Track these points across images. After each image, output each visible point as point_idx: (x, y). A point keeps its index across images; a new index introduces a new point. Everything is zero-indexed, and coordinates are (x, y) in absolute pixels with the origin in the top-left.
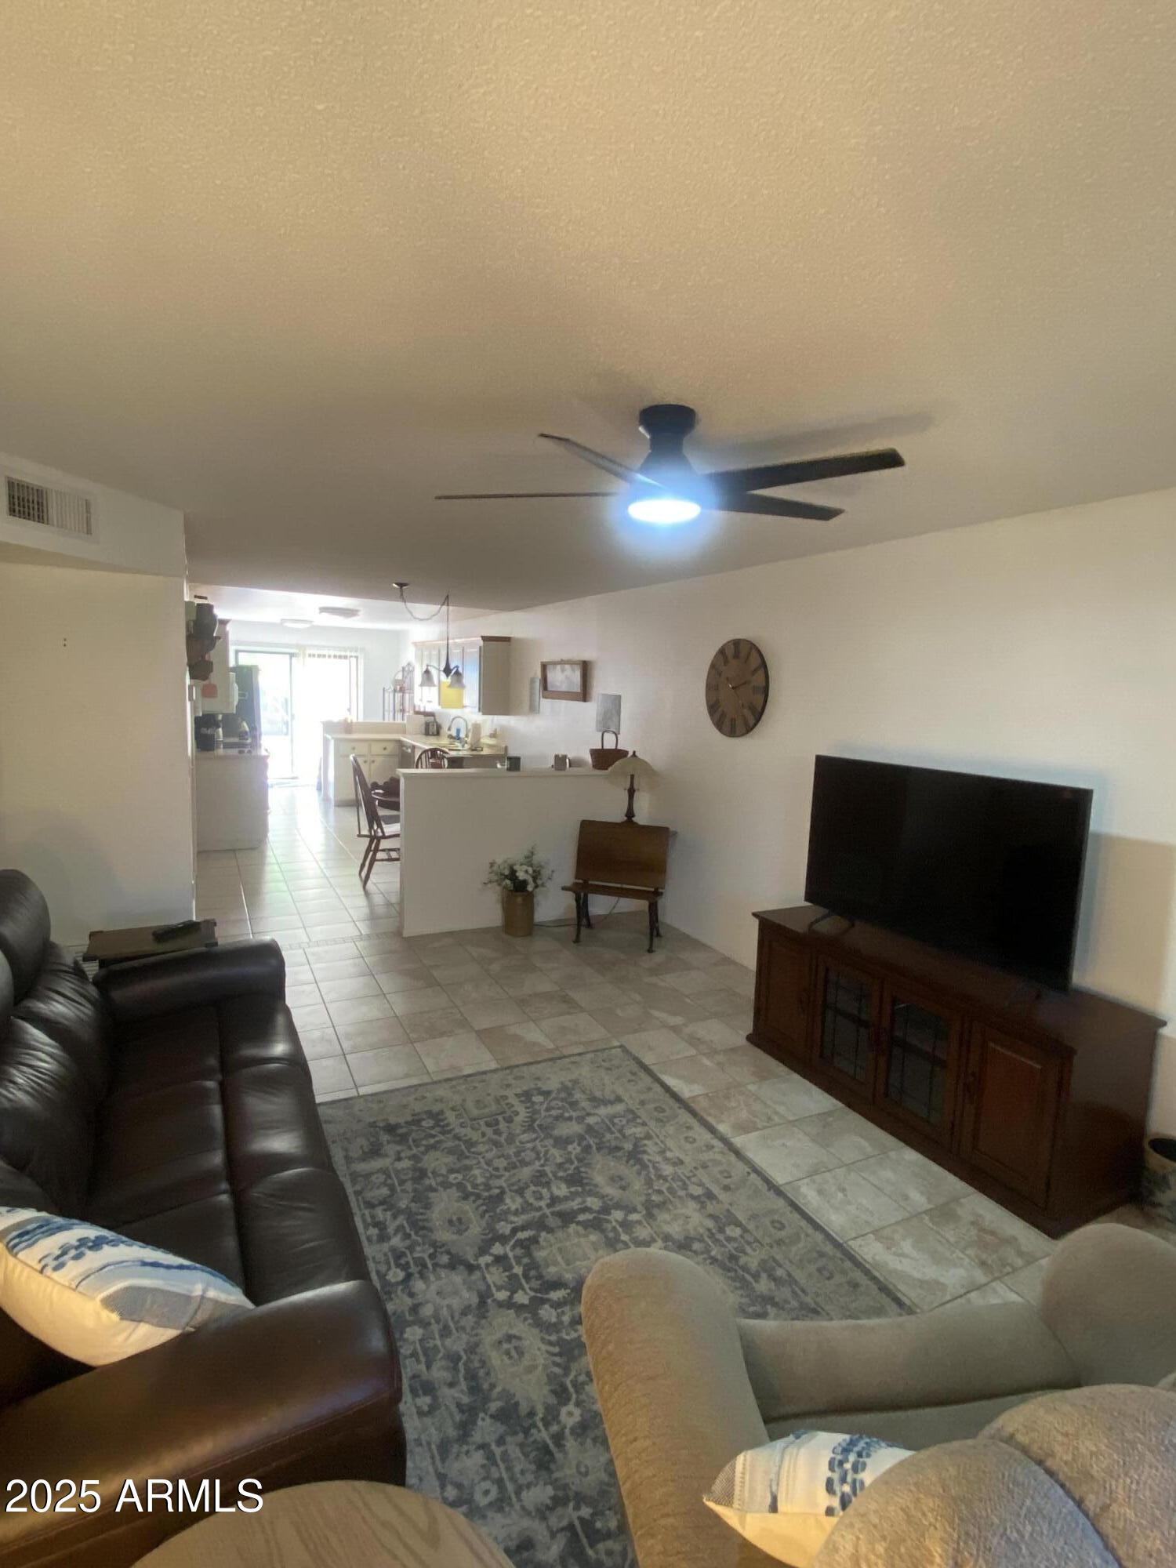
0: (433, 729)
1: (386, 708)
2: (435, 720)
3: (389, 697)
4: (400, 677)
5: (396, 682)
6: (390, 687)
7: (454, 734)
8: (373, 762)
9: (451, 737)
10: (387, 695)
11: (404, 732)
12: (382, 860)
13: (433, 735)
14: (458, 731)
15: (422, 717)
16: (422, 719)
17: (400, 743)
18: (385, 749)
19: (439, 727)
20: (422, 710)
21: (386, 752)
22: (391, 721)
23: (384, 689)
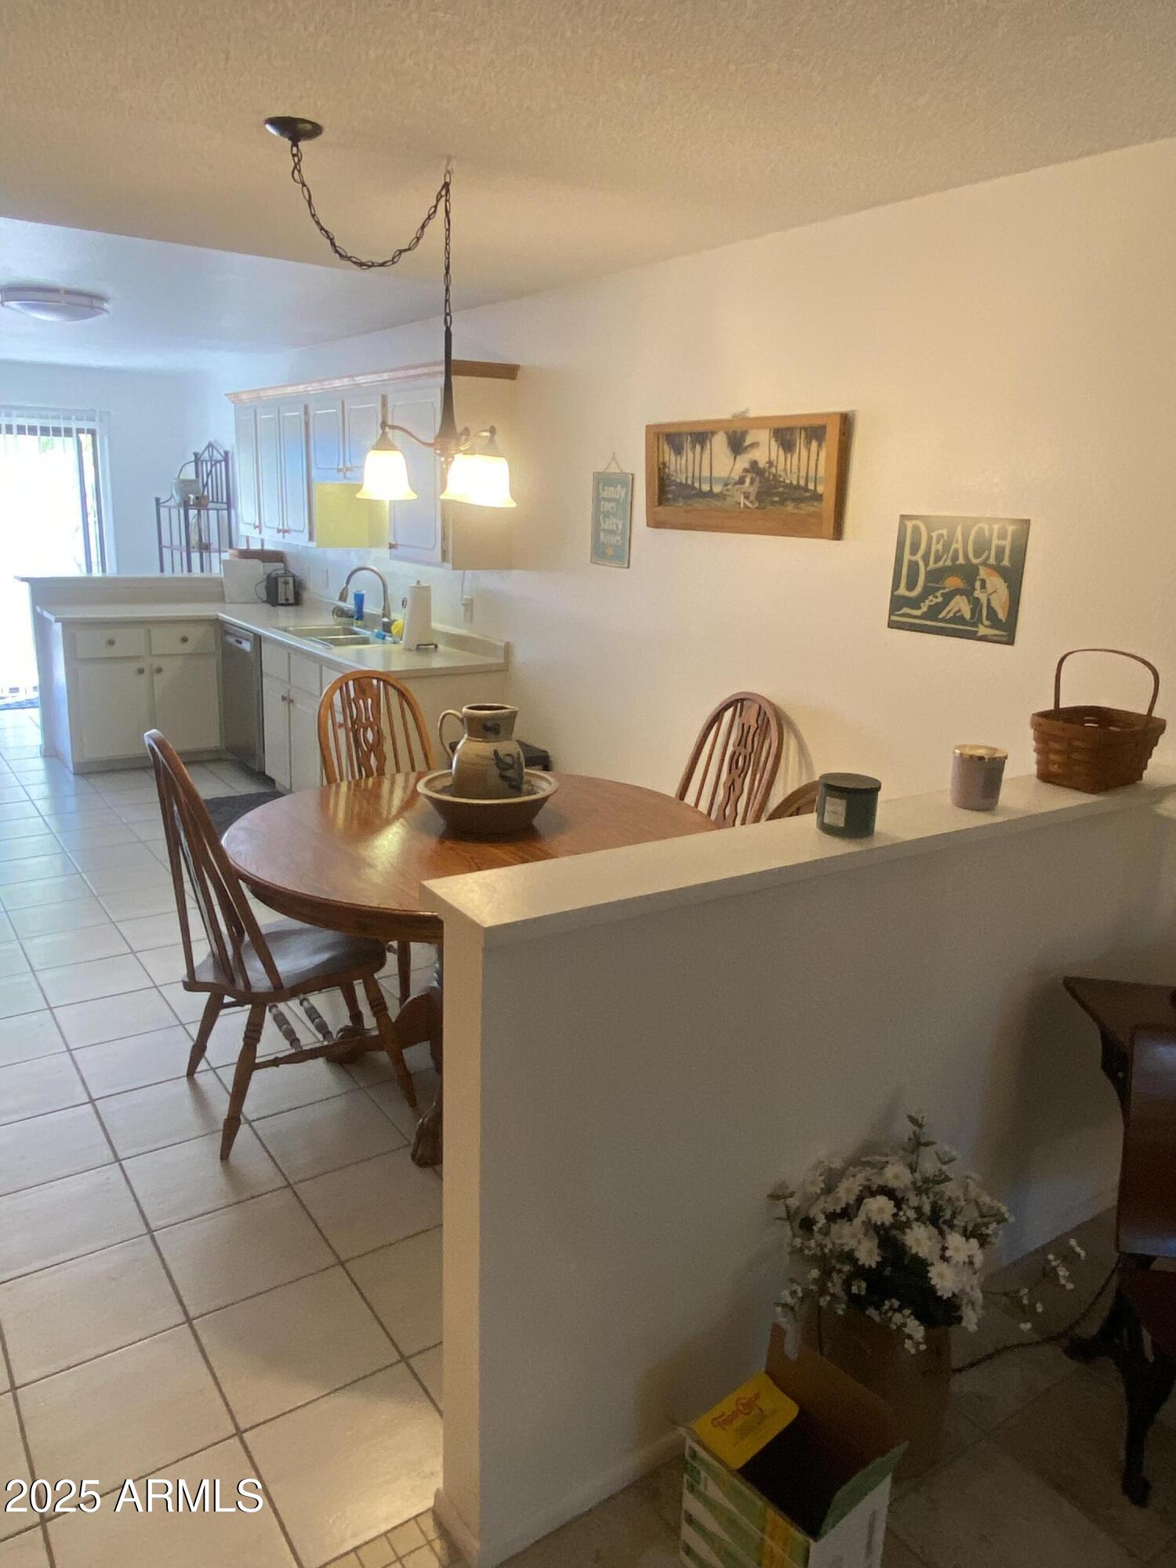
0: (285, 591)
1: (166, 541)
2: (287, 572)
3: (173, 518)
4: (190, 473)
5: (185, 486)
6: (171, 496)
7: (350, 605)
8: (159, 670)
9: (341, 613)
10: (164, 512)
11: (221, 598)
12: (276, 1062)
13: (287, 604)
14: (360, 599)
15: (256, 563)
16: (260, 569)
17: (221, 628)
18: (185, 640)
19: (299, 588)
20: (255, 546)
21: (187, 648)
22: (186, 573)
23: (157, 500)
